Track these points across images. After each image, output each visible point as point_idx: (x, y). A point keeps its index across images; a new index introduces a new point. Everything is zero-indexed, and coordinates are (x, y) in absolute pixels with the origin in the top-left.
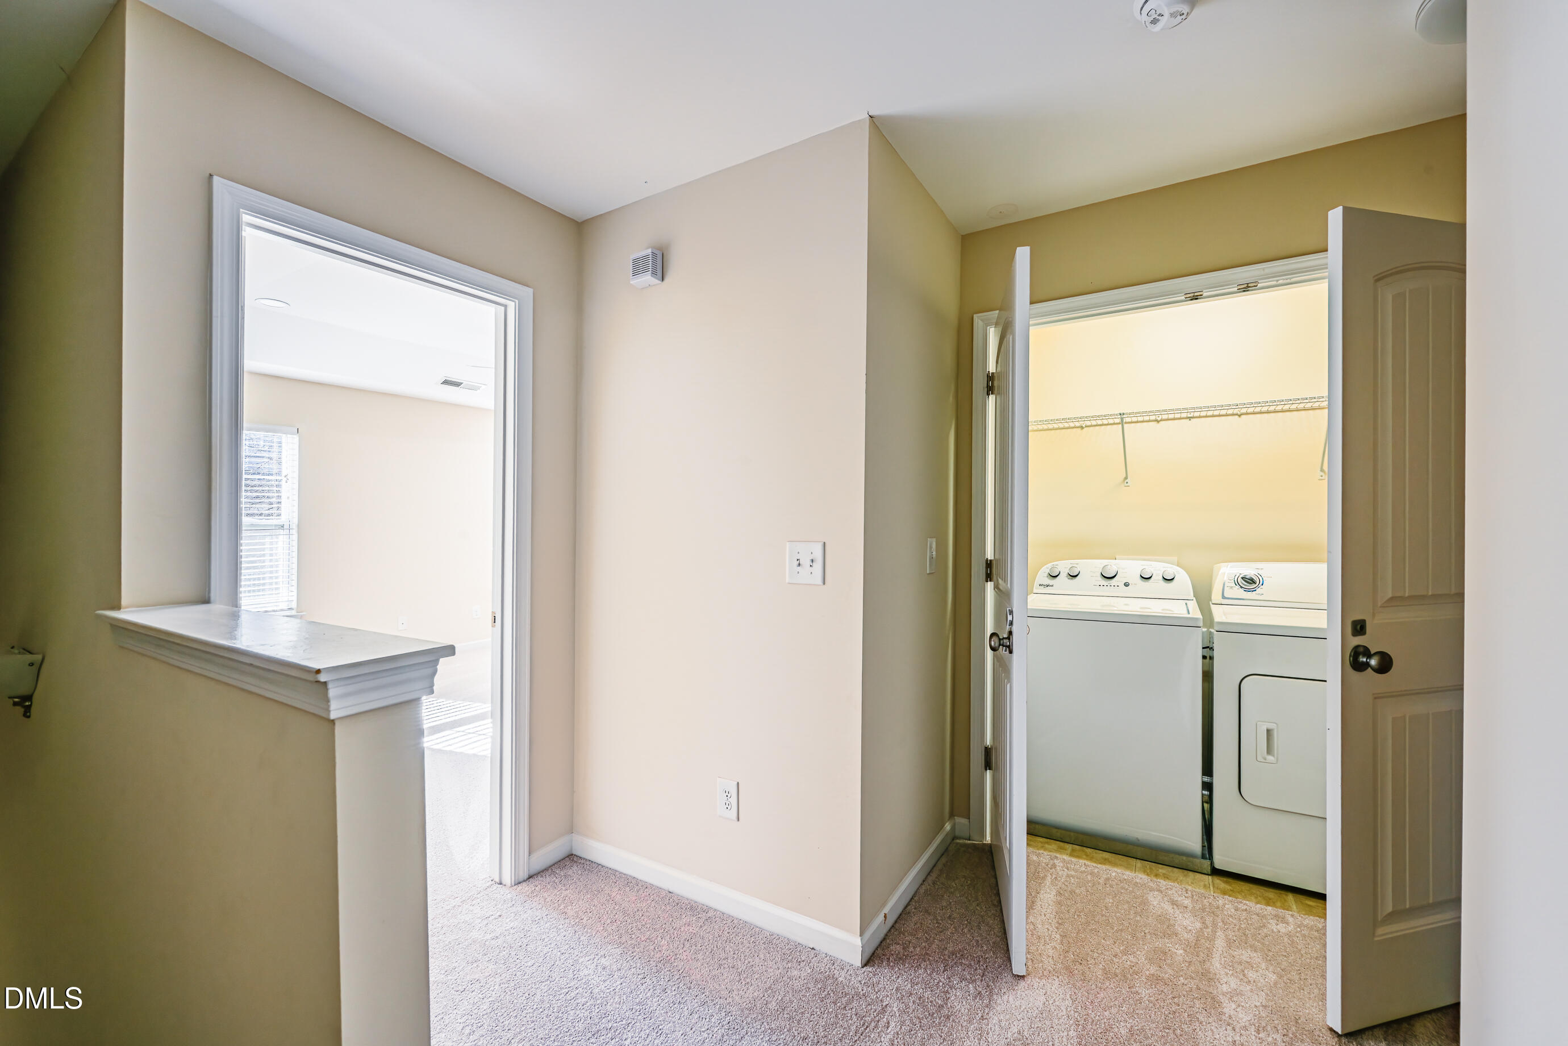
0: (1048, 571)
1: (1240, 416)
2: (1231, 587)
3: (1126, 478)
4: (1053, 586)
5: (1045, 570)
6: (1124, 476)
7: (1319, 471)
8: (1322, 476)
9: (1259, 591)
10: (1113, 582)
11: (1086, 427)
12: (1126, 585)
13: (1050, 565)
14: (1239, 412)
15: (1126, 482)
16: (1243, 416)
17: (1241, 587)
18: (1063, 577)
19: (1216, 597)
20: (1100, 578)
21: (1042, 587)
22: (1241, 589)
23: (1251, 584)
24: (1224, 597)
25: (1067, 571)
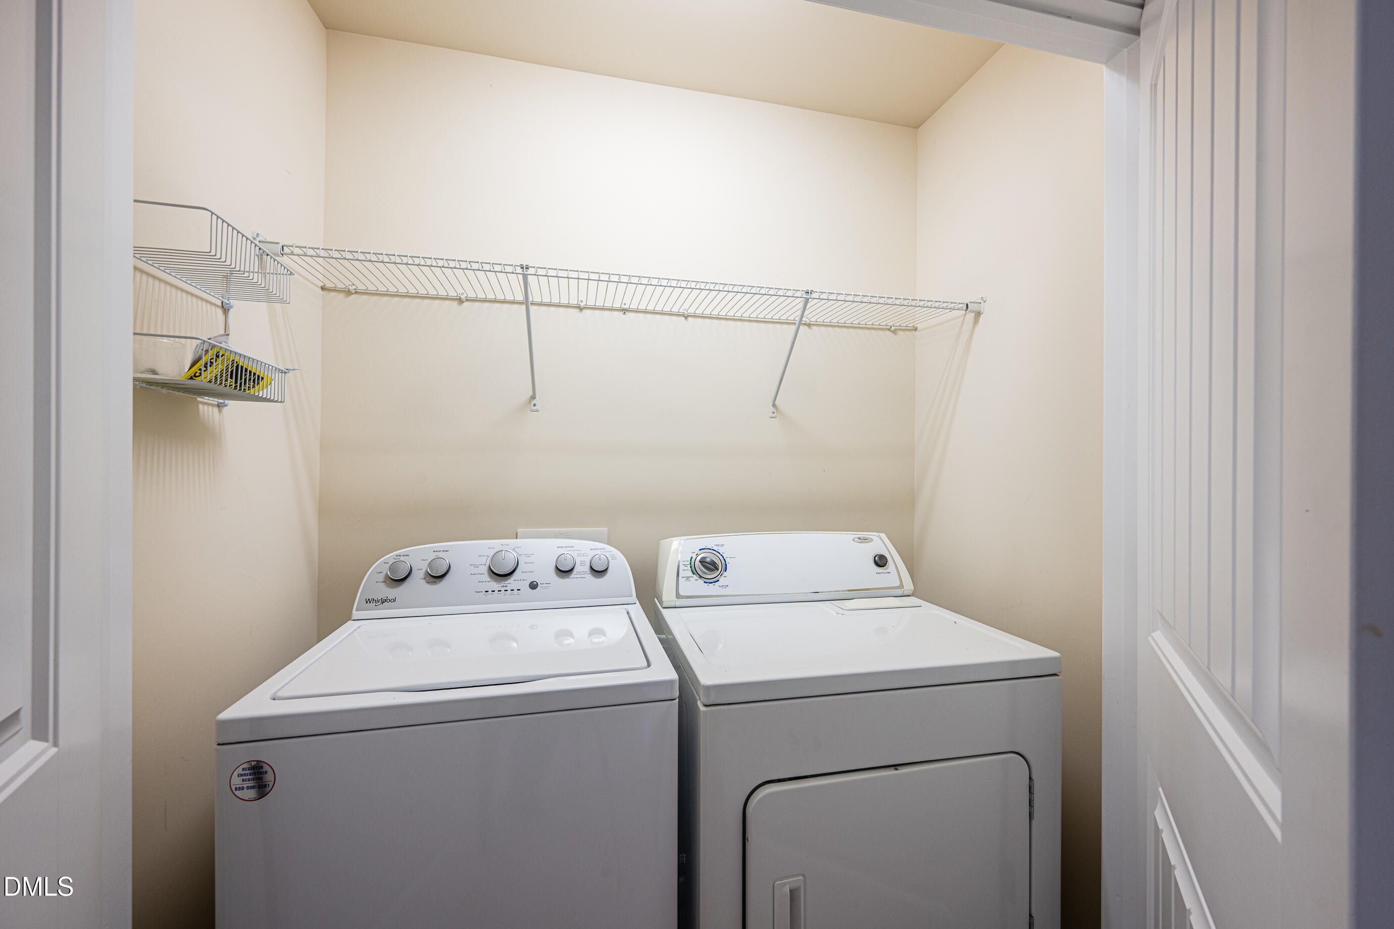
0: (386, 570)
1: (686, 317)
2: (688, 578)
3: (533, 397)
4: (394, 600)
5: (381, 566)
6: (531, 393)
7: (771, 406)
8: (773, 413)
9: (722, 579)
10: (511, 582)
11: (467, 300)
12: (533, 586)
13: (390, 557)
14: (686, 312)
15: (533, 403)
16: (690, 319)
17: (701, 577)
18: (417, 581)
19: (668, 594)
20: (486, 577)
21: (373, 605)
22: (699, 580)
23: (712, 570)
24: (678, 596)
25: (424, 566)
